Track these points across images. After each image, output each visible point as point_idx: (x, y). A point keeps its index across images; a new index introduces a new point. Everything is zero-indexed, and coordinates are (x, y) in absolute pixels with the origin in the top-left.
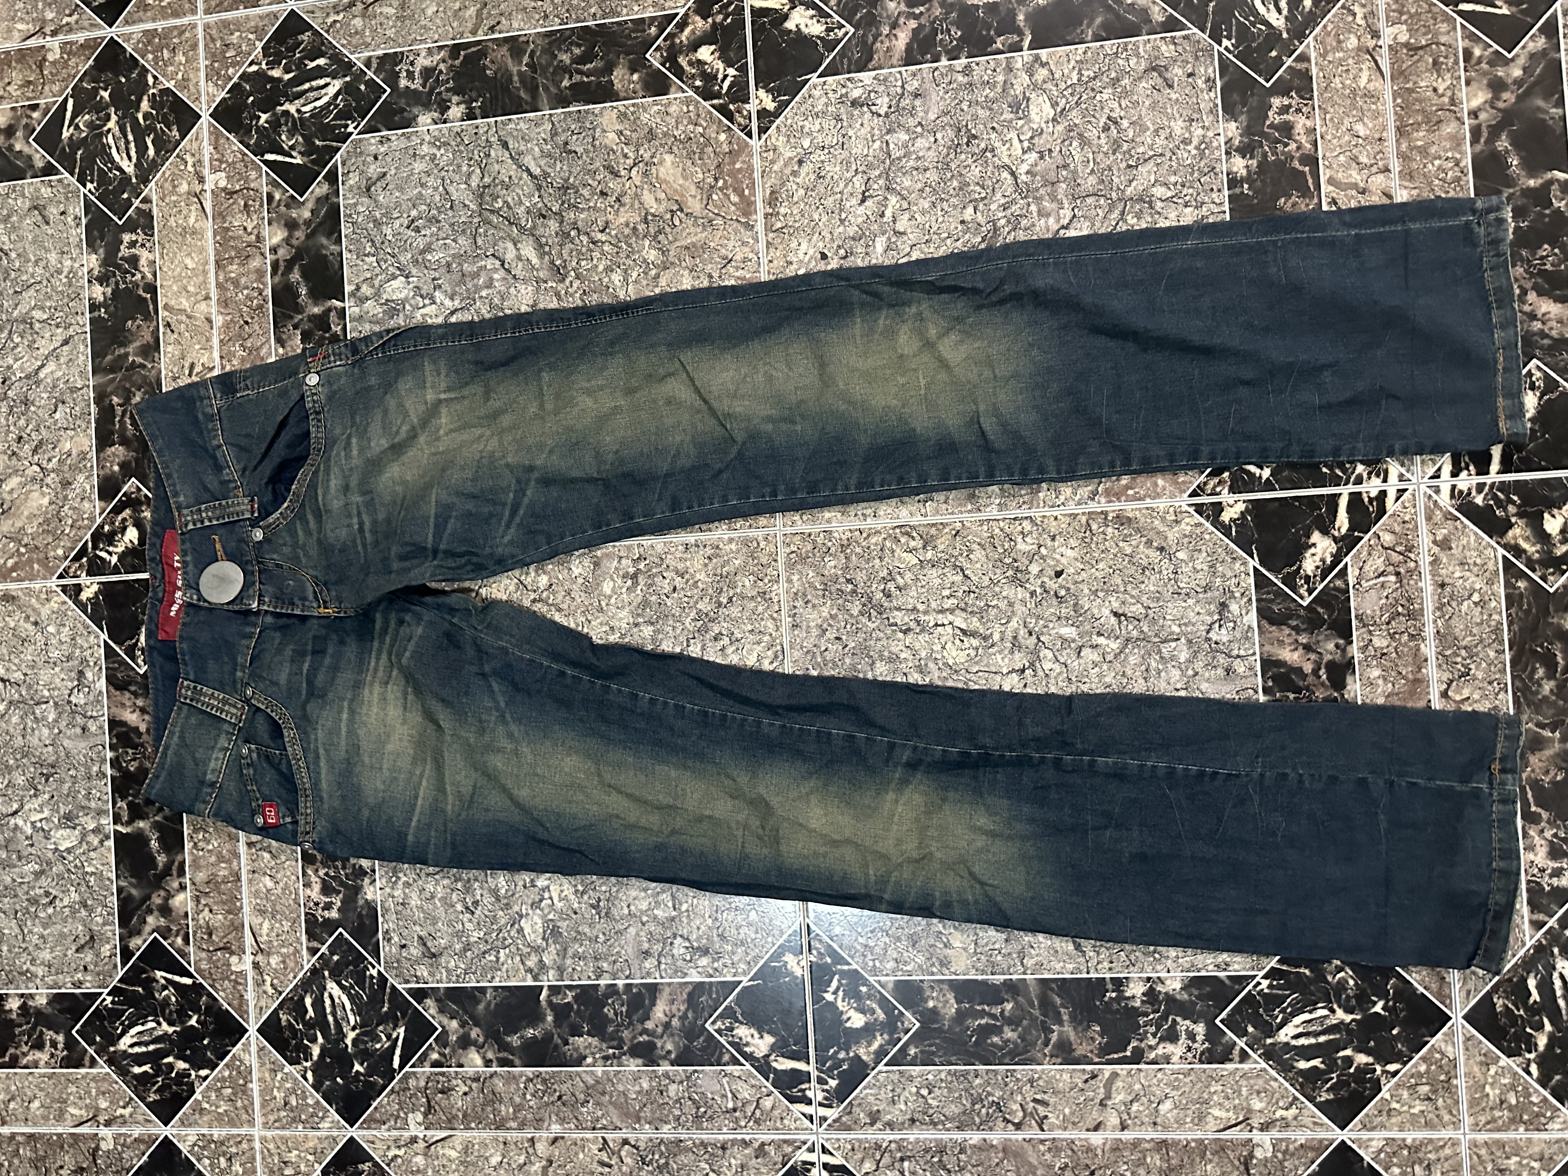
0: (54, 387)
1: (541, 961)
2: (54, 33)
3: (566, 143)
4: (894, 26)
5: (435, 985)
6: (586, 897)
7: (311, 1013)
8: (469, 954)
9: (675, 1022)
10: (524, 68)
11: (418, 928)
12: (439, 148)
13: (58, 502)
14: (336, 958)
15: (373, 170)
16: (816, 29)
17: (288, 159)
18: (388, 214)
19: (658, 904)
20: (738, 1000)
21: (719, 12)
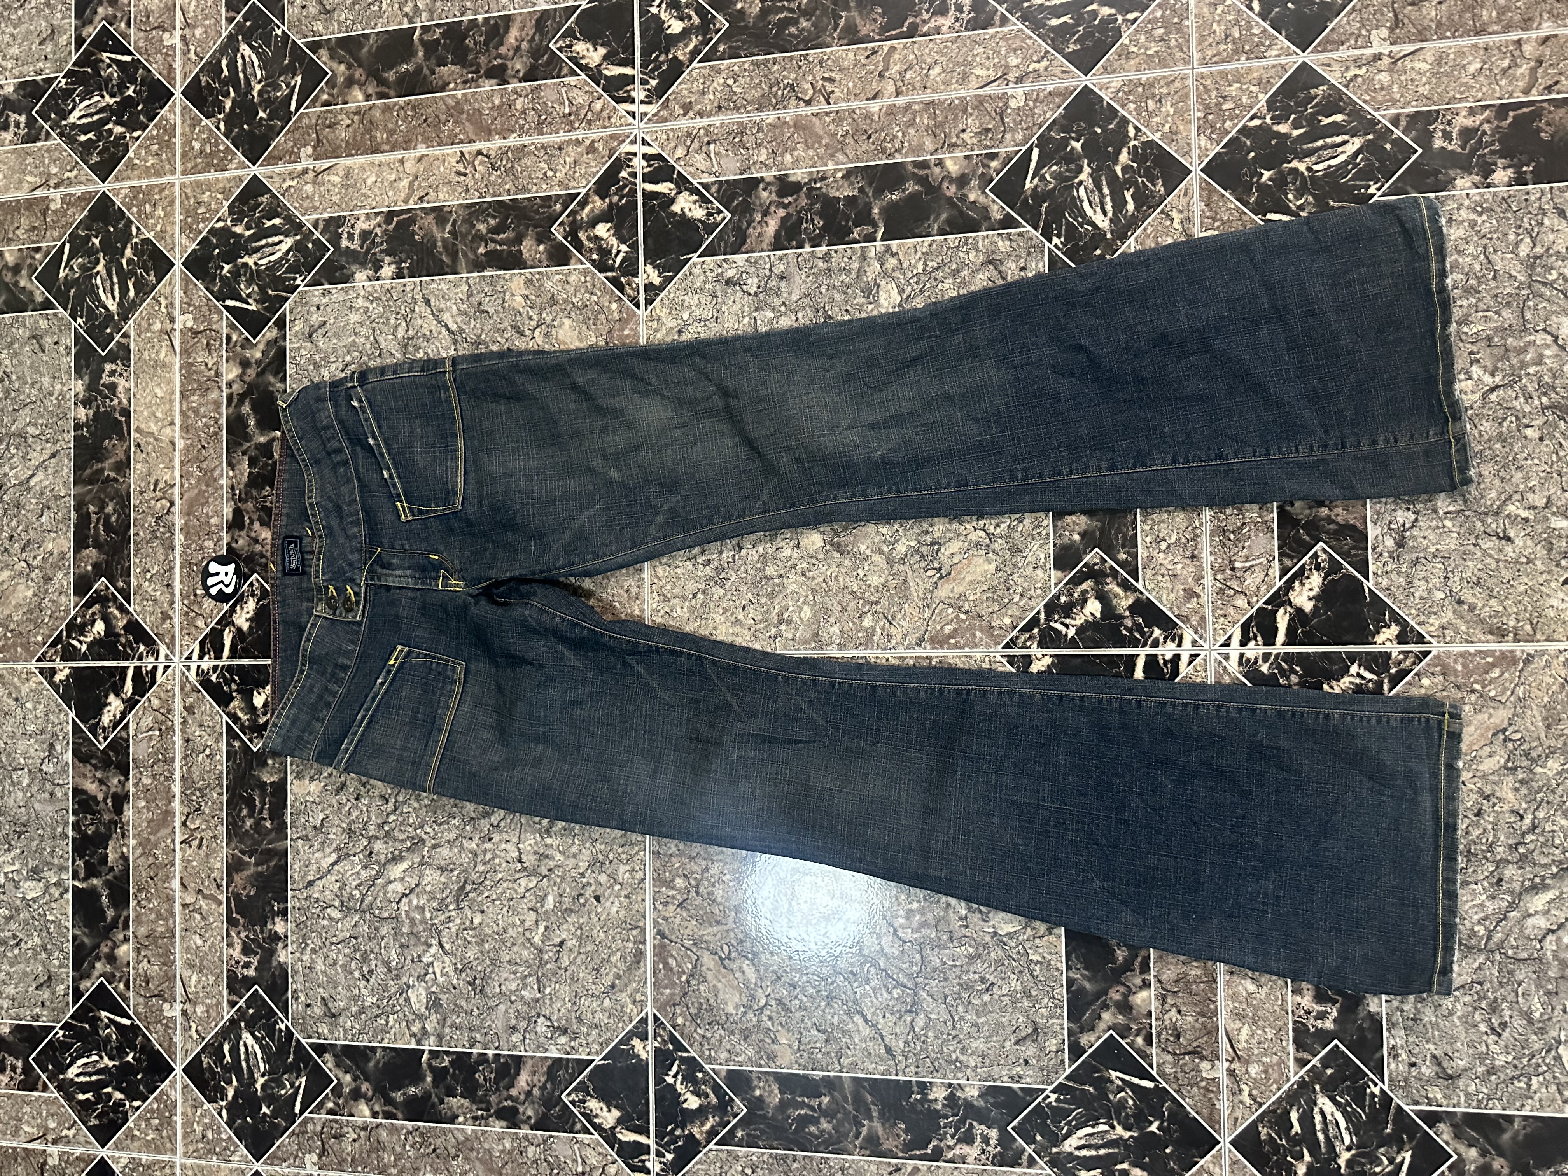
0: (42, 494)
1: (424, 1028)
2: (57, 186)
3: (480, 304)
4: (766, 213)
5: (333, 1042)
6: (464, 975)
7: (228, 1058)
8: (363, 1016)
9: (536, 1092)
10: (447, 235)
11: (321, 990)
12: (372, 302)
13: (41, 594)
14: (251, 1011)
15: (316, 318)
16: (698, 213)
17: (245, 306)
18: (325, 358)
19: (525, 986)
20: (590, 1077)
21: (615, 194)
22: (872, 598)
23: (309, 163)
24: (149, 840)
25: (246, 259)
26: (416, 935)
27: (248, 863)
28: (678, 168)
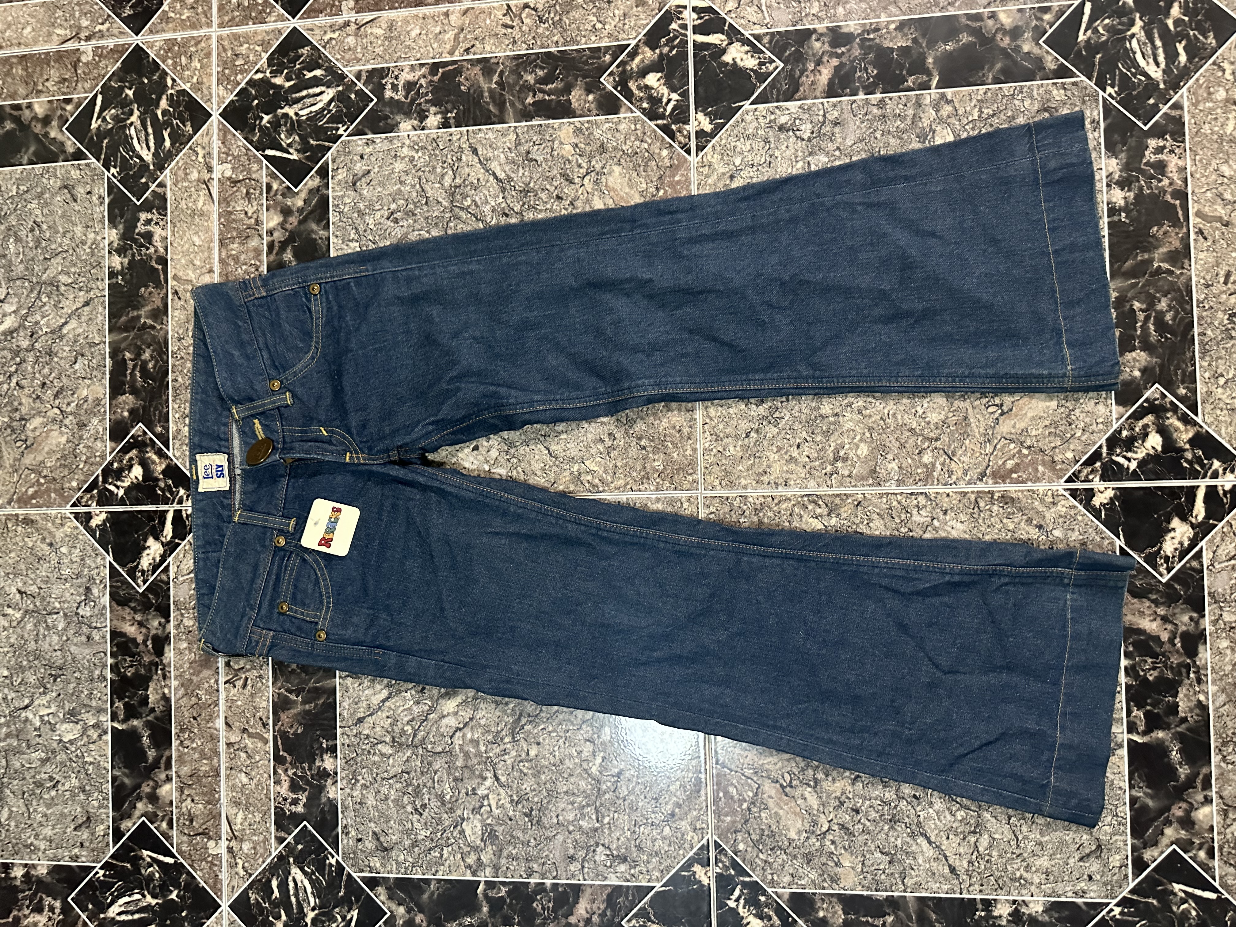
0: (76, 341)
1: (479, 859)
2: (88, 39)
3: (528, 152)
4: (819, 63)
5: (386, 875)
6: (520, 806)
7: (276, 894)
8: (416, 849)
9: (595, 919)
10: (494, 86)
11: (372, 825)
12: (417, 151)
13: (75, 440)
14: (300, 847)
15: (359, 167)
16: (750, 63)
17: (285, 155)
18: (370, 206)
19: (583, 816)
20: (651, 902)
21: (665, 45)
22: (932, 435)
23: (352, 16)
24: (191, 681)
25: (287, 110)
26: (471, 769)
27: (295, 702)
28: (729, 20)
